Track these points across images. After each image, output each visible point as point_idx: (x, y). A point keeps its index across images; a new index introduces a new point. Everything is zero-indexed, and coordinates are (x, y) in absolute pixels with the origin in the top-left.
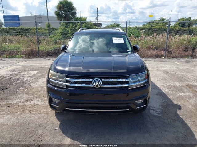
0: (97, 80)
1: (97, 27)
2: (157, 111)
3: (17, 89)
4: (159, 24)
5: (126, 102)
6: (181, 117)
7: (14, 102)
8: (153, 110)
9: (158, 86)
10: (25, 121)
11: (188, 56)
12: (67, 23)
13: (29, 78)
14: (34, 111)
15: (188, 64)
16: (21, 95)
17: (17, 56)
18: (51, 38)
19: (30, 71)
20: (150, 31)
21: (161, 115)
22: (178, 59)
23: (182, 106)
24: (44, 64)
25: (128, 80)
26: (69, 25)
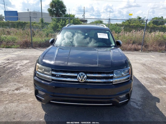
0: (82, 74)
1: (83, 23)
2: (137, 104)
3: (9, 77)
4: (136, 22)
5: (110, 97)
6: (160, 110)
7: (5, 90)
8: (134, 102)
9: (137, 78)
10: (12, 110)
11: (162, 50)
12: (58, 19)
13: (21, 67)
14: (22, 100)
15: (162, 58)
16: (12, 84)
17: (13, 46)
18: (44, 31)
19: (23, 60)
20: (128, 28)
21: (142, 108)
22: (153, 53)
23: (160, 99)
24: (36, 54)
25: (113, 75)
26: (60, 21)
